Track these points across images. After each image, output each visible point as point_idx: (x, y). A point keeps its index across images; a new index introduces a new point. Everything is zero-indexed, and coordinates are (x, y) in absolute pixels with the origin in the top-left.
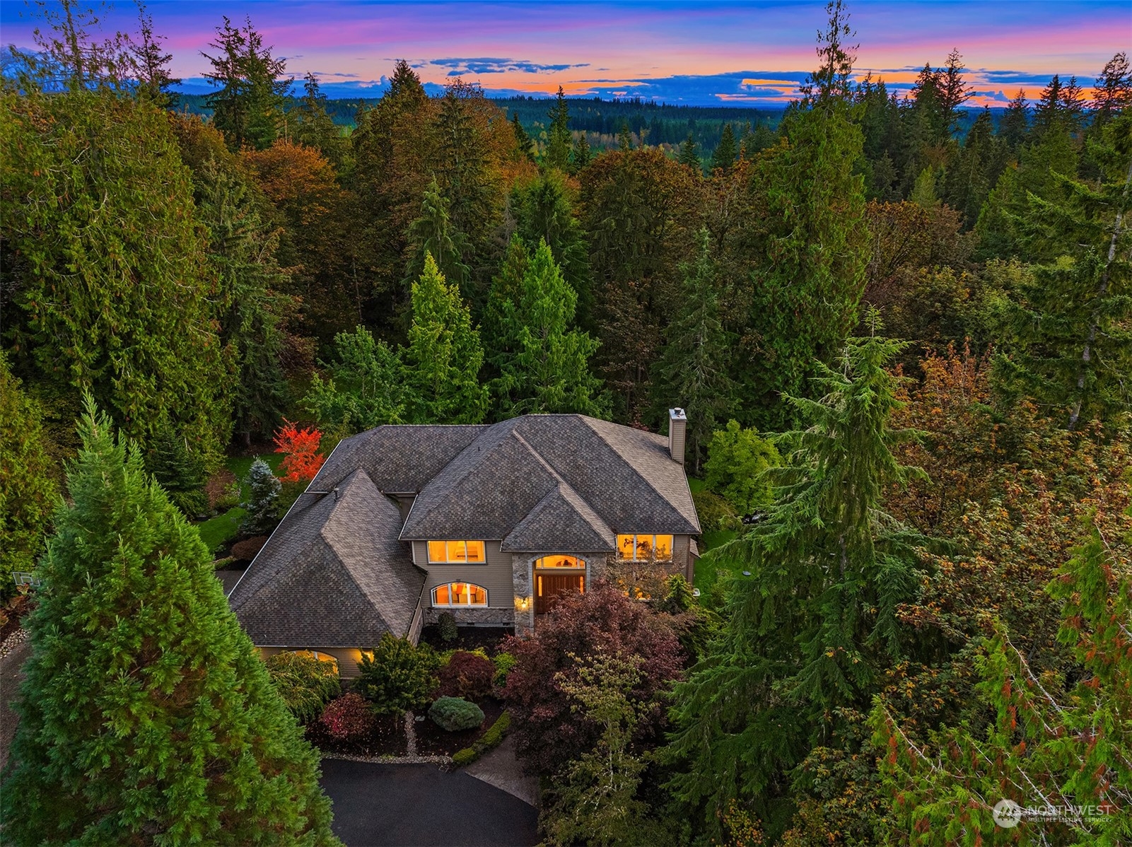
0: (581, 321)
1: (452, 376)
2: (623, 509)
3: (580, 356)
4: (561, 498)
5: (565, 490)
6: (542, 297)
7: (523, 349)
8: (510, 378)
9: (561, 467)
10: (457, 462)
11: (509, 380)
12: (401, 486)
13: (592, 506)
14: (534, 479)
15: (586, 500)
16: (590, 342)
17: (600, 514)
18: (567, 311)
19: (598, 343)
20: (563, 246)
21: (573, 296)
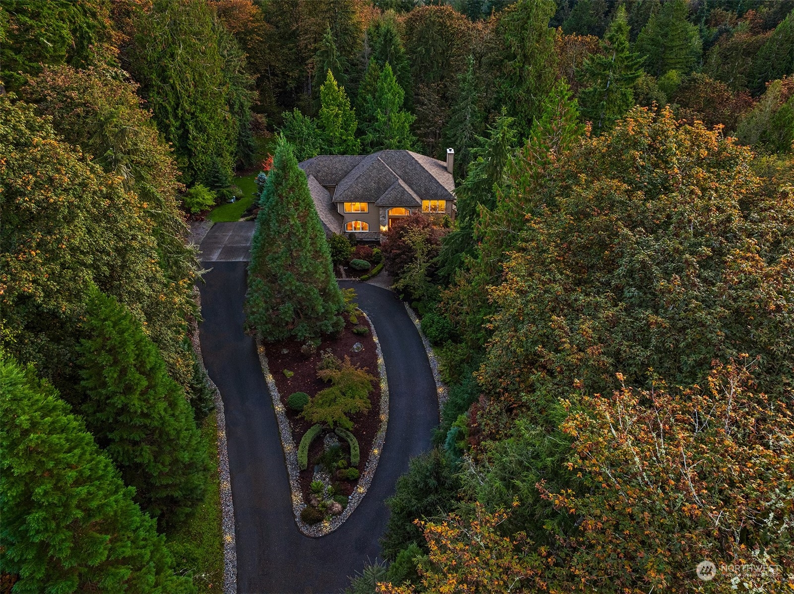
0: (407, 106)
1: (341, 134)
2: (425, 190)
3: (406, 124)
4: (399, 184)
5: (401, 182)
6: (386, 93)
7: (377, 120)
8: (371, 135)
9: (399, 173)
10: (353, 172)
11: (370, 137)
12: (329, 182)
13: (412, 189)
14: (388, 177)
15: (409, 186)
16: (411, 117)
17: (415, 192)
18: (399, 100)
19: (415, 117)
20: (397, 64)
21: (403, 93)
